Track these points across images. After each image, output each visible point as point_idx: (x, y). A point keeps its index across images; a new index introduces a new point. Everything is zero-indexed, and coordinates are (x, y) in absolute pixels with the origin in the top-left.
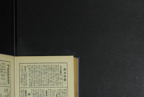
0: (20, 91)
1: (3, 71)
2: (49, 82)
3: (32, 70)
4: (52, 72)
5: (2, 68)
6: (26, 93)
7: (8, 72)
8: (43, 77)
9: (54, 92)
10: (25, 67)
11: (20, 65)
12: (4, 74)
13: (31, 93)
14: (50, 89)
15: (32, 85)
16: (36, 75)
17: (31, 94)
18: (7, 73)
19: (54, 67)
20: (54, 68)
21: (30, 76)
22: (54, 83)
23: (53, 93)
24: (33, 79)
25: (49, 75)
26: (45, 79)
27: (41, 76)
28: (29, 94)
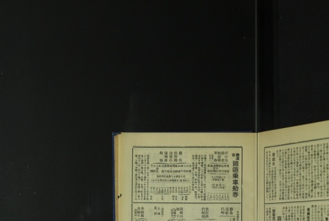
0: (266, 210)
1: (220, 168)
2: (313, 186)
3: (285, 160)
4: (319, 162)
5: (217, 162)
6: (274, 215)
7: (236, 170)
8: (303, 177)
9: (322, 212)
10: (274, 155)
11: (267, 150)
12: (221, 175)
13: (282, 216)
14: (314, 203)
15: (285, 197)
16: (290, 171)
17: (282, 218)
18: (231, 173)
19: (323, 149)
20: (323, 152)
21: (281, 175)
22: (323, 188)
23: (320, 214)
24: (286, 181)
25: (314, 171)
26: (306, 179)
27: (299, 173)
28: (279, 218)
